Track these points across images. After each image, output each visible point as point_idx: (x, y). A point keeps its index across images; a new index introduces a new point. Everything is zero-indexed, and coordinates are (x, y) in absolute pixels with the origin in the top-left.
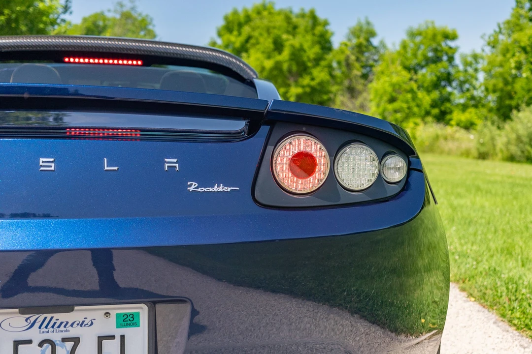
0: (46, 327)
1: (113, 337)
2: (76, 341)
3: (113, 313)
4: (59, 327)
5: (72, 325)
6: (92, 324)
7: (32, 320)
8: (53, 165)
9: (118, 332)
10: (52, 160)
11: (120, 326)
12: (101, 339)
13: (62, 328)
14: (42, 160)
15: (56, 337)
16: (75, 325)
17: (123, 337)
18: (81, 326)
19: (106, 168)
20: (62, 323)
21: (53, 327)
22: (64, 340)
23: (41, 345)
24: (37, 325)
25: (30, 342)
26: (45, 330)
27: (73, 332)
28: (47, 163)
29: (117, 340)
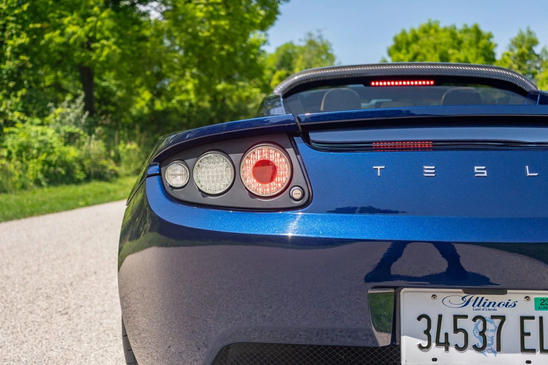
0: (478, 306)
1: (533, 318)
2: (503, 318)
3: (533, 297)
4: (488, 306)
5: (499, 305)
6: (515, 305)
7: (467, 298)
8: (485, 172)
9: (538, 314)
10: (484, 167)
11: (538, 308)
12: (523, 319)
13: (491, 307)
14: (476, 168)
16: (501, 305)
17: (541, 318)
18: (506, 306)
19: (528, 174)
20: (490, 303)
21: (483, 306)
22: (493, 317)
23: (474, 319)
24: (471, 303)
25: (466, 317)
26: (477, 308)
27: (501, 311)
28: (480, 171)
29: (537, 320)
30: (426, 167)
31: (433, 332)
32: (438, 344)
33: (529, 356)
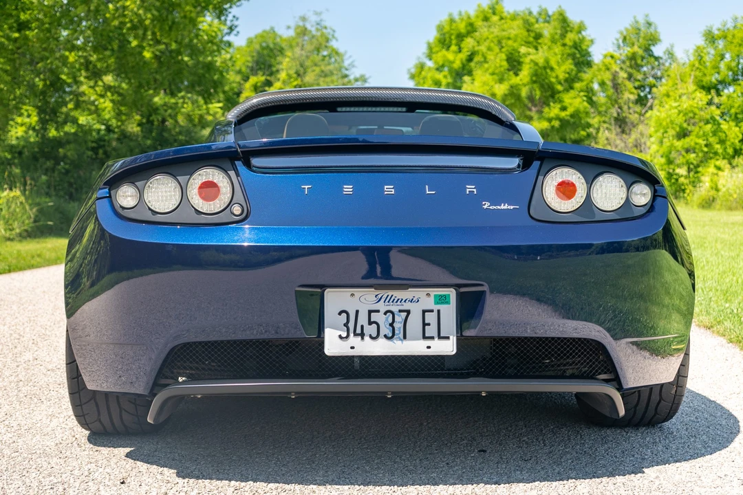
0: (389, 302)
1: (432, 311)
2: (408, 312)
3: (432, 294)
4: (397, 302)
5: (405, 301)
6: (418, 301)
7: (380, 296)
8: (393, 190)
9: (436, 308)
10: (392, 187)
11: (437, 303)
12: (424, 312)
13: (399, 303)
14: (386, 187)
15: (395, 309)
16: (407, 301)
17: (439, 311)
18: (411, 302)
19: (428, 192)
20: (398, 299)
21: (393, 302)
22: (400, 311)
23: (385, 313)
24: (383, 300)
25: (378, 311)
26: (388, 304)
27: (406, 306)
28: (389, 189)
29: (435, 313)
30: (345, 187)
31: (351, 325)
32: (355, 334)
33: (429, 343)
